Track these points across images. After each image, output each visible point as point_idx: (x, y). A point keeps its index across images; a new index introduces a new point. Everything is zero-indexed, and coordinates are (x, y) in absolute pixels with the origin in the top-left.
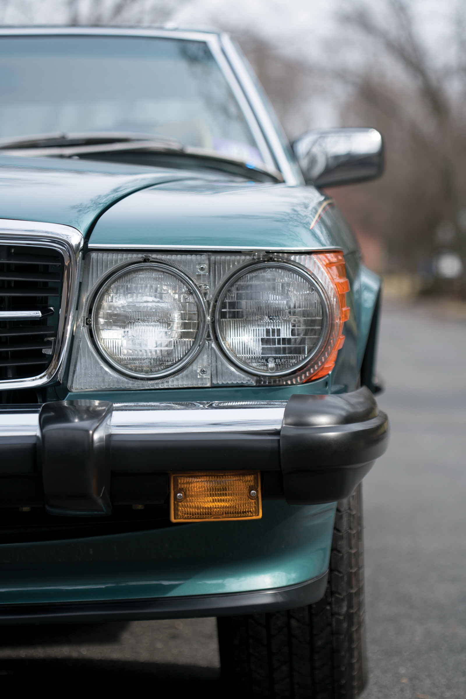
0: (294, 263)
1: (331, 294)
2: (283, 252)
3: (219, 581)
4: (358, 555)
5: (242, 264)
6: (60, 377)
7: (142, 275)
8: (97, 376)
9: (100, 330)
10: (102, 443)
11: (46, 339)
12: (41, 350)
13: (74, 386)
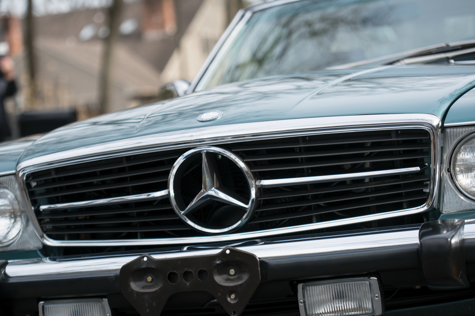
6: (435, 205)
8: (457, 202)
9: (457, 175)
10: (457, 245)
11: (425, 183)
12: (423, 190)
13: (444, 210)
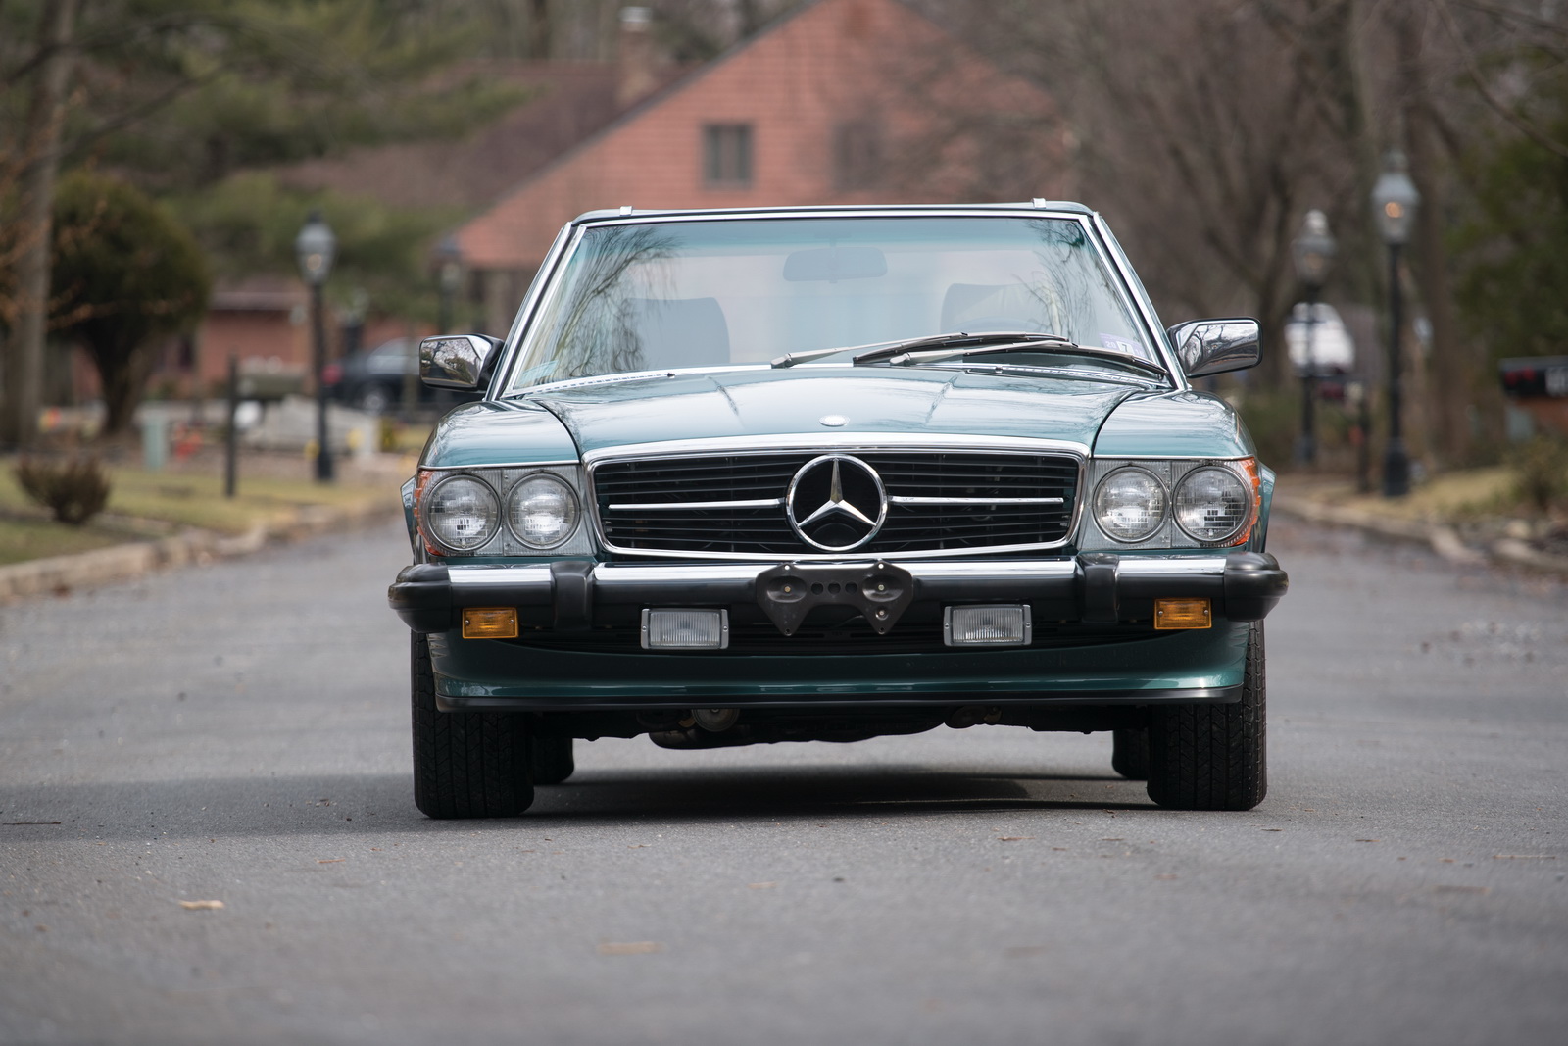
0: (1227, 467)
1: (1251, 488)
2: (1219, 460)
3: (1174, 680)
4: (1263, 679)
5: (1193, 467)
6: (1075, 541)
7: (1126, 475)
9: (1100, 510)
11: (1066, 517)
12: (1061, 524)
13: (1082, 547)
